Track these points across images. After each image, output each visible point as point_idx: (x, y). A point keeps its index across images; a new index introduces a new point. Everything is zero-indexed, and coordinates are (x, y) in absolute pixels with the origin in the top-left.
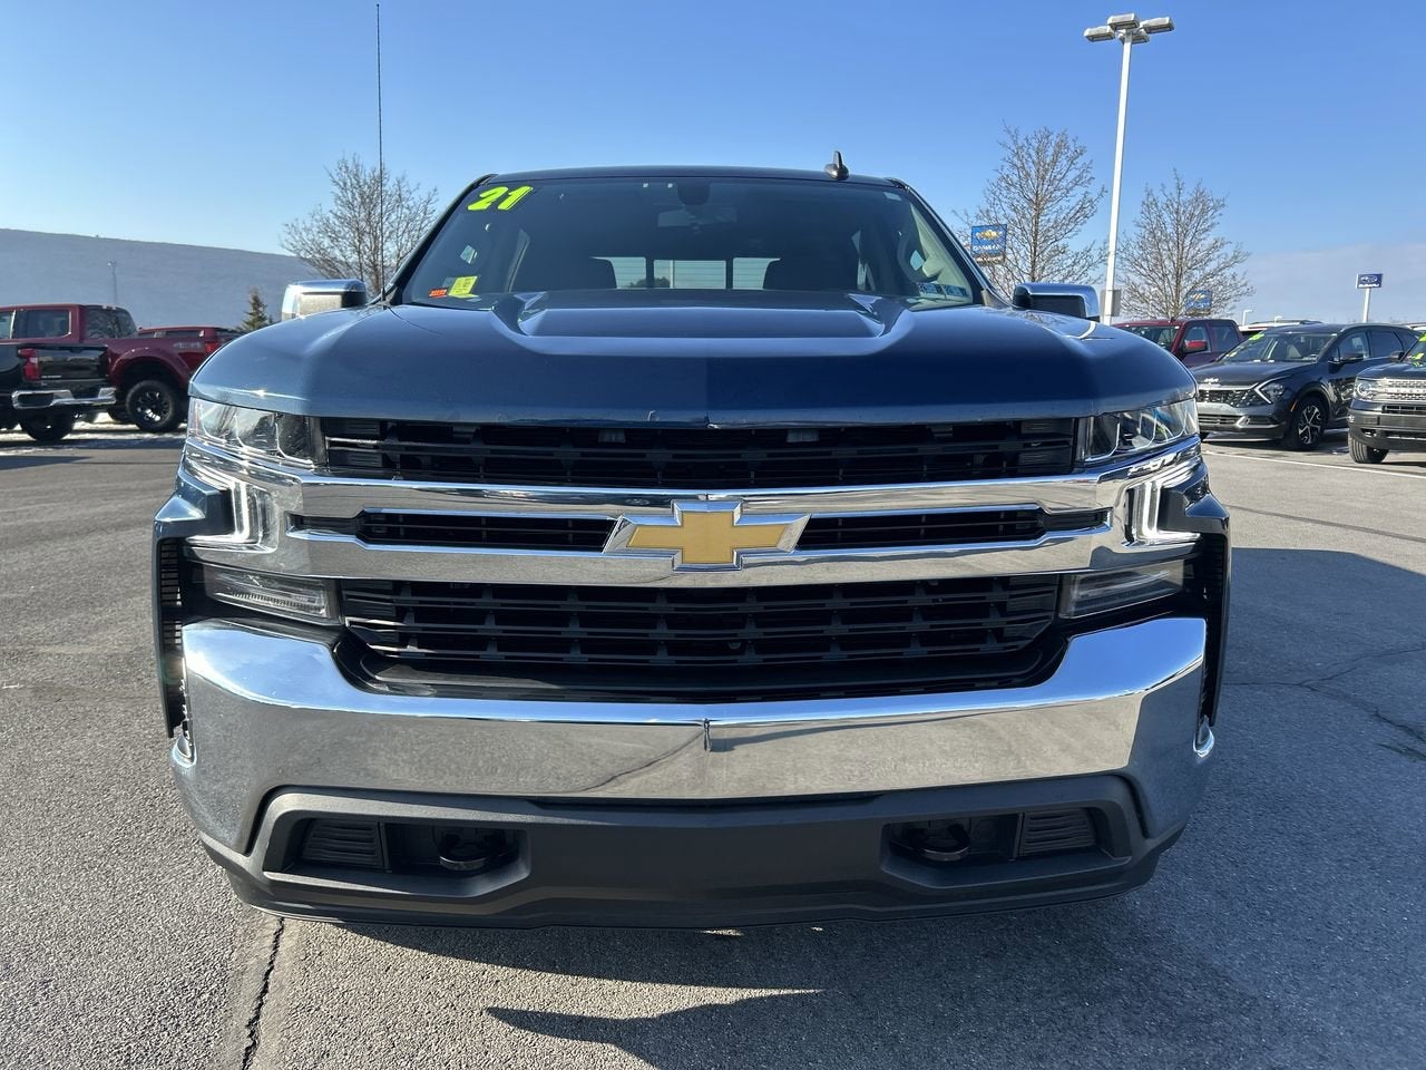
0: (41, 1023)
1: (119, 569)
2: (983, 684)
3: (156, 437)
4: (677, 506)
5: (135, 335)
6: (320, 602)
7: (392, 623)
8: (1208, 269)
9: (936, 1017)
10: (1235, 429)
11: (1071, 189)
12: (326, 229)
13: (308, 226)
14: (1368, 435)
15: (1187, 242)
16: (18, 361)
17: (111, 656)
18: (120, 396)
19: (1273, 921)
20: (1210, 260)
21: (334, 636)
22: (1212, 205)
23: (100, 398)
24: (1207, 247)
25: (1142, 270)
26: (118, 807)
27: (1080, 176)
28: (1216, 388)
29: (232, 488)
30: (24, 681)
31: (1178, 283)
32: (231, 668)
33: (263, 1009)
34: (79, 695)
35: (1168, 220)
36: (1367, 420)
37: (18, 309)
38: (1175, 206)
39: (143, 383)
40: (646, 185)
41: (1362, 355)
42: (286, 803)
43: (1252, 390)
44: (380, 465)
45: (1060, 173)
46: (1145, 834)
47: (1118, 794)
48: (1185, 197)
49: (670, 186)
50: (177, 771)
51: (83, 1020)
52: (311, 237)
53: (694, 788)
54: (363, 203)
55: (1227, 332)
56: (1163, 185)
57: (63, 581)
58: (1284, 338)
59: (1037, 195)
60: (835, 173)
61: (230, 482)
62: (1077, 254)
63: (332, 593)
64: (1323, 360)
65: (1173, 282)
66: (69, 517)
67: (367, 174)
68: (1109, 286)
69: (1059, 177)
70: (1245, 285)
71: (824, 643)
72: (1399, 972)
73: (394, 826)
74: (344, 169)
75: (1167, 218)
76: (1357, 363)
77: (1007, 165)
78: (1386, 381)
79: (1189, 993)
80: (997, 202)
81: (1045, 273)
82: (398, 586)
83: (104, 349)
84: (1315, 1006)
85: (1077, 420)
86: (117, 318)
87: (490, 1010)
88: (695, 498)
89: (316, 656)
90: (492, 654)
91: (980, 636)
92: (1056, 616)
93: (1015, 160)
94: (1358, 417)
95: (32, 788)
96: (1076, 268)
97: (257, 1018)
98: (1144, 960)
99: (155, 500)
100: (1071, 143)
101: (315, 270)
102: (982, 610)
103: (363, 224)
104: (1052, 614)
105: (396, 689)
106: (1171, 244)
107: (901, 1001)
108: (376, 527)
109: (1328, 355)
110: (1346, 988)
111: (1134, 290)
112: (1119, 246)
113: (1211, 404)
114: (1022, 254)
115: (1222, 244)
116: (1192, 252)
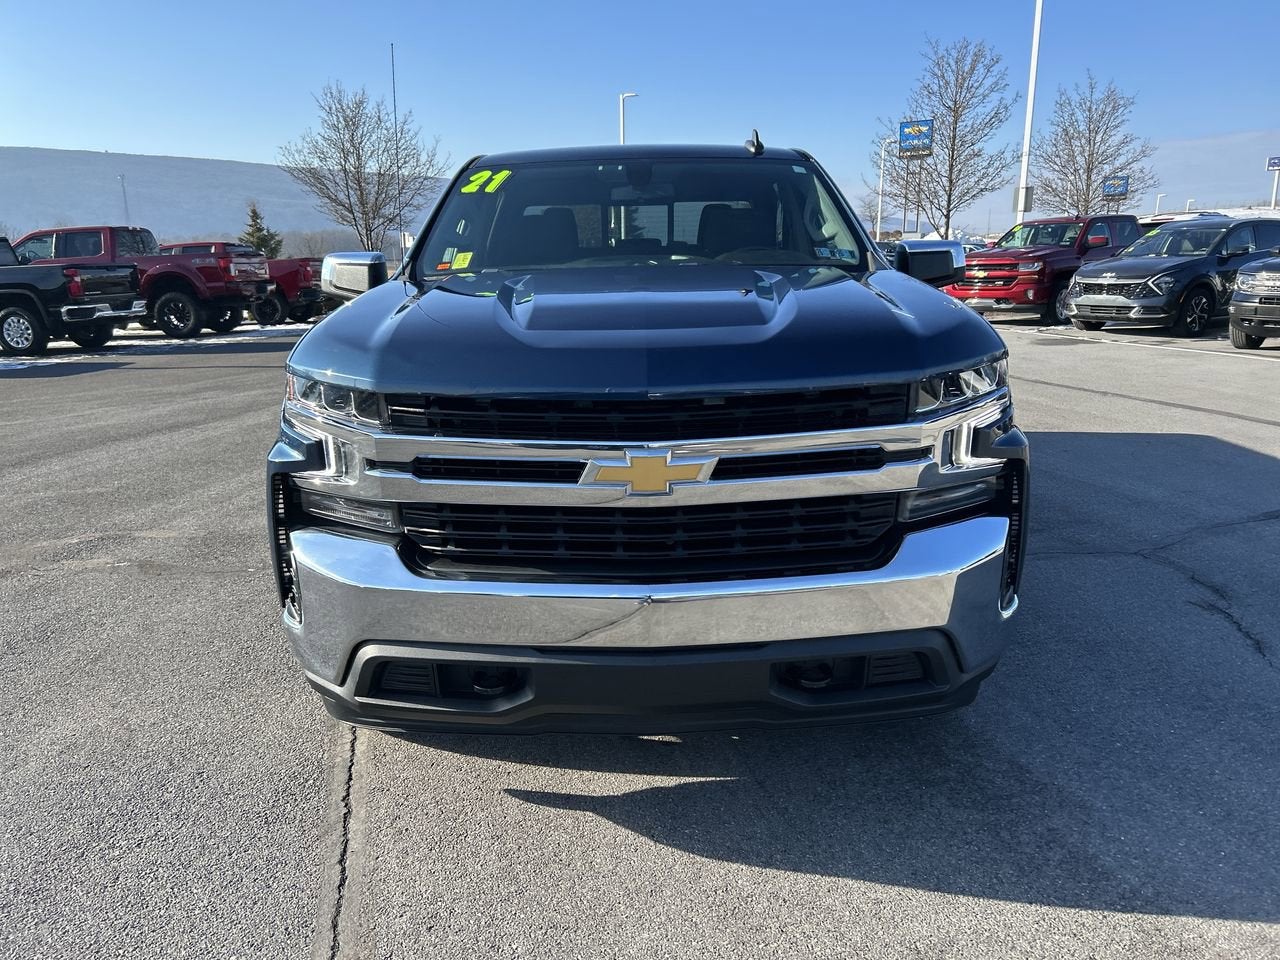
0: (203, 799)
1: (180, 466)
2: (843, 568)
3: (182, 342)
4: (629, 454)
5: (156, 252)
6: (387, 516)
7: (437, 531)
8: (1117, 164)
9: (815, 796)
10: (1129, 319)
11: (987, 95)
12: (316, 150)
13: (300, 148)
14: (1246, 324)
15: (1098, 138)
16: (65, 280)
17: (191, 539)
18: (149, 307)
19: (1071, 732)
20: (1120, 155)
21: (397, 540)
22: (1122, 102)
23: (133, 310)
24: (1117, 142)
25: (1055, 167)
26: (223, 654)
27: (996, 83)
28: (1113, 281)
29: (323, 439)
30: (130, 560)
31: (1089, 177)
32: (329, 562)
33: (351, 790)
34: (174, 571)
35: (1081, 118)
36: (1246, 311)
37: (57, 231)
38: (1088, 104)
39: (168, 295)
40: (600, 168)
41: (1248, 249)
42: (369, 652)
43: (1146, 283)
44: (426, 425)
45: (977, 81)
46: (962, 670)
47: (938, 643)
48: (1097, 95)
49: (620, 168)
50: (289, 630)
51: (231, 797)
52: (302, 157)
53: (644, 640)
54: (347, 126)
55: (1128, 228)
56: (1076, 85)
57: (139, 476)
58: (1180, 233)
59: (955, 102)
60: (753, 150)
61: (320, 435)
62: (991, 157)
63: (395, 512)
64: (1211, 254)
65: (1084, 177)
66: (129, 420)
67: (349, 100)
68: (1023, 184)
69: (976, 85)
70: (1152, 178)
71: (730, 542)
72: (1157, 768)
73: (443, 667)
74: (329, 95)
75: (1080, 116)
76: (1244, 256)
77: (928, 75)
78: (1264, 274)
79: (998, 781)
80: (919, 109)
81: (962, 176)
82: (441, 507)
83: (134, 267)
84: (1090, 790)
85: (909, 385)
86: (140, 237)
87: (506, 791)
88: (642, 447)
89: (387, 554)
90: (505, 551)
91: (840, 535)
92: (896, 520)
93: (936, 70)
94: (1238, 308)
95: (157, 641)
96: (991, 170)
97: (348, 795)
98: (970, 759)
99: (194, 403)
100: (987, 53)
101: (307, 188)
102: (842, 517)
103: (347, 145)
104: (892, 520)
105: (441, 576)
106: (1083, 141)
107: (792, 786)
108: (424, 468)
109: (1217, 249)
110: (1114, 778)
111: (1047, 186)
112: (1034, 144)
113: (1109, 296)
114: (941, 158)
115: (1132, 140)
116: (1103, 148)
